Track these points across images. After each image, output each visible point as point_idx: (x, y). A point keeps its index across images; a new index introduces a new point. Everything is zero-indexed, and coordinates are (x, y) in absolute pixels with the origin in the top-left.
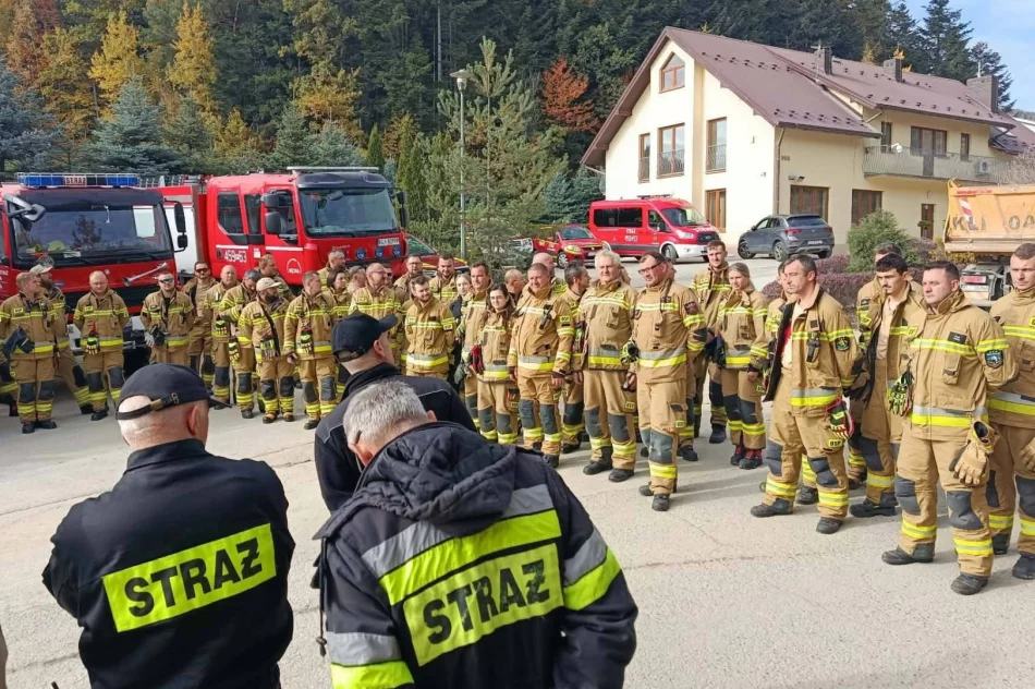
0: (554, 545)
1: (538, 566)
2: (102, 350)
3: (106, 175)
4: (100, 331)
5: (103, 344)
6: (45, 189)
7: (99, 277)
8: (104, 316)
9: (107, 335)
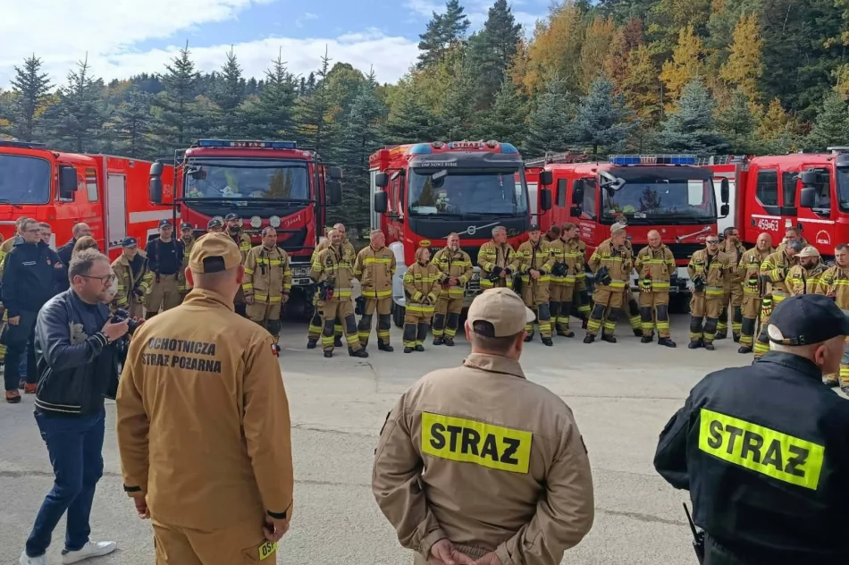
2: (654, 290)
3: (669, 156)
4: (653, 275)
5: (654, 285)
6: (626, 166)
7: (655, 235)
8: (657, 264)
9: (658, 279)
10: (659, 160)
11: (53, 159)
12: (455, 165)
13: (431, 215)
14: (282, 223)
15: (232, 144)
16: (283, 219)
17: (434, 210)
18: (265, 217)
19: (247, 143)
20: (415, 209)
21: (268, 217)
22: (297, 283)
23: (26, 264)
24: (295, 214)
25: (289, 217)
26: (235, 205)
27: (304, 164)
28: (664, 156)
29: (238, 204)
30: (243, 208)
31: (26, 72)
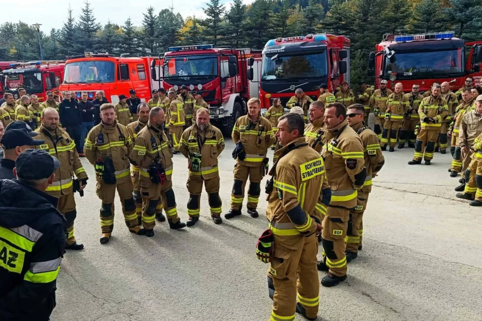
0: (24, 253)
1: (16, 255)
2: (391, 120)
3: (435, 34)
4: (393, 111)
5: (392, 117)
6: (405, 42)
7: (400, 86)
8: (396, 104)
9: (395, 113)
10: (427, 37)
11: (116, 62)
12: (284, 51)
13: (272, 80)
14: (203, 87)
15: (183, 49)
16: (204, 86)
17: (274, 77)
18: (196, 85)
19: (189, 47)
20: (264, 77)
21: (197, 85)
22: (213, 118)
23: (66, 108)
24: (209, 83)
25: (207, 84)
26: (184, 79)
27: (216, 56)
28: (429, 34)
29: (185, 78)
30: (187, 80)
31: (148, 15)
